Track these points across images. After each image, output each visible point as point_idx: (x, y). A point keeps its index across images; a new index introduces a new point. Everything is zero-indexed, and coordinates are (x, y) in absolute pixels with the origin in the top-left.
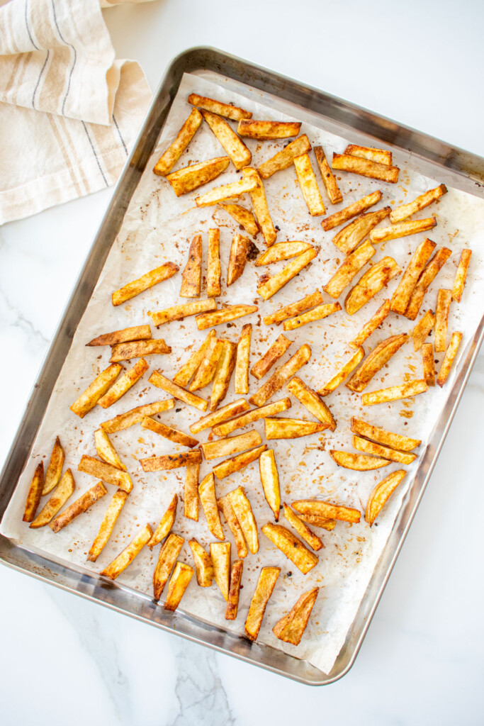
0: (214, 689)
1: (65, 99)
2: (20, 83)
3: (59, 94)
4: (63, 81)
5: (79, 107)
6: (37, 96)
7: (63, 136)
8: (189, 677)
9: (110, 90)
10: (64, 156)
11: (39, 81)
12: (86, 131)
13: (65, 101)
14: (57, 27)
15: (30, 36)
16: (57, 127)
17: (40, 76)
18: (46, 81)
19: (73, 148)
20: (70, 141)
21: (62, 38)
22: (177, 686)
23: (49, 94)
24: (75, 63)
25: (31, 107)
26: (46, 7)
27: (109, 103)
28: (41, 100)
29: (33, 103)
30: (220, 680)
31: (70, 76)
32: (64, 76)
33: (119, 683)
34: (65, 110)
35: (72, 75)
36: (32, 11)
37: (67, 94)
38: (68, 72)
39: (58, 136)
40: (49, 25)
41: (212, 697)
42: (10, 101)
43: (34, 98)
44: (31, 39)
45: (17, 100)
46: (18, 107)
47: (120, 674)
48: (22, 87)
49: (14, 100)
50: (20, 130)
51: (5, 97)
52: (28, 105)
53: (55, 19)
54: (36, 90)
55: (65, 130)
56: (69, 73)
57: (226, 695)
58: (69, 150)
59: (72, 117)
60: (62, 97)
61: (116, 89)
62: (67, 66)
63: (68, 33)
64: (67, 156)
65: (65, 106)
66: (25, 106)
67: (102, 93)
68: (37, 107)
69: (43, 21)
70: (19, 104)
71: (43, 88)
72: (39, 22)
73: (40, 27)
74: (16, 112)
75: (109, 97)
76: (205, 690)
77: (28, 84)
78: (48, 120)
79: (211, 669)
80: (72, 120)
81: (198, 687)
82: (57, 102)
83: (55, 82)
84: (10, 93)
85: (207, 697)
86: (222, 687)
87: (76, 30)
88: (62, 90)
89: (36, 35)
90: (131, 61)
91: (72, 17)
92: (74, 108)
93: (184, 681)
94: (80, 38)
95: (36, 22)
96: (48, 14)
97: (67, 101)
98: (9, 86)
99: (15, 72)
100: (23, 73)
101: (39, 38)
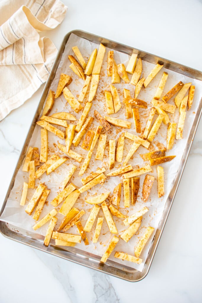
0: (109, 288)
2: (6, 56)
3: (22, 56)
4: (22, 51)
5: (31, 59)
6: (14, 59)
7: (27, 74)
8: (99, 284)
9: (41, 49)
12: (36, 70)
13: (25, 58)
14: (15, 34)
15: (6, 41)
16: (24, 70)
17: (13, 52)
18: (16, 53)
20: (30, 75)
21: (18, 37)
22: (95, 289)
23: (18, 57)
24: (25, 43)
25: (13, 64)
26: (9, 29)
27: (42, 54)
28: (16, 60)
29: (13, 62)
30: (111, 284)
31: (24, 48)
32: (22, 49)
33: (71, 290)
34: (26, 61)
36: (4, 32)
37: (25, 55)
38: (23, 47)
39: (25, 74)
40: (12, 34)
41: (109, 291)
42: (4, 64)
43: (13, 60)
44: (7, 42)
45: (7, 62)
46: (7, 66)
47: (71, 287)
48: (7, 58)
49: (5, 63)
50: (9, 74)
51: (2, 63)
52: (12, 63)
53: (13, 31)
54: (13, 57)
55: (27, 71)
57: (114, 290)
59: (29, 63)
61: (43, 48)
62: (22, 45)
63: (20, 35)
65: (25, 60)
66: (10, 64)
67: (38, 51)
68: (15, 63)
69: (9, 33)
70: (7, 64)
71: (15, 55)
72: (8, 34)
73: (9, 36)
74: (6, 68)
75: (41, 52)
76: (106, 289)
77: (9, 56)
78: (19, 68)
79: (107, 280)
80: (28, 65)
81: (103, 288)
82: (22, 59)
83: (19, 53)
84: (3, 61)
85: (107, 292)
86: (112, 287)
87: (22, 32)
88: (22, 55)
89: (8, 40)
90: (47, 37)
91: (19, 28)
92: (29, 60)
93: (97, 286)
94: (25, 34)
95: (7, 35)
98: (2, 59)
99: (3, 53)
100: (6, 52)
101: (10, 41)
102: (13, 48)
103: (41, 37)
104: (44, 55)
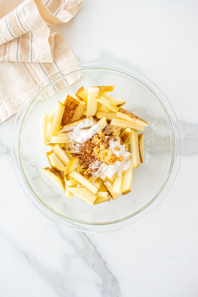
1: (31, 54)
2: (9, 51)
3: (28, 53)
4: (29, 47)
5: (38, 57)
6: (19, 55)
7: (32, 72)
9: (51, 47)
10: (34, 81)
11: (18, 48)
12: (42, 69)
13: (31, 55)
14: (22, 26)
15: (11, 34)
16: (29, 69)
17: (18, 46)
18: (21, 48)
19: (37, 77)
20: (36, 74)
21: (25, 30)
23: (23, 54)
24: (32, 38)
25: (17, 61)
26: (15, 20)
28: (21, 57)
29: (17, 59)
31: (31, 43)
32: (28, 44)
34: (32, 59)
35: (32, 43)
36: (9, 23)
37: (32, 52)
39: (29, 72)
40: (18, 27)
42: (7, 60)
43: (17, 56)
44: (12, 35)
45: (10, 59)
46: (9, 62)
48: (11, 53)
49: (8, 59)
50: (11, 73)
51: (4, 59)
53: (20, 23)
54: (17, 53)
55: (32, 70)
56: (31, 42)
58: (36, 78)
59: (36, 62)
60: (30, 54)
61: (53, 46)
62: (29, 39)
63: (27, 28)
64: (36, 81)
65: (32, 57)
66: (14, 61)
67: (48, 48)
68: (19, 60)
70: (11, 60)
71: (20, 51)
72: (14, 26)
73: (15, 29)
74: (8, 64)
75: (51, 49)
77: (13, 51)
78: (24, 66)
80: (34, 63)
82: (28, 56)
83: (25, 49)
84: (6, 57)
87: (31, 25)
88: (29, 50)
89: (14, 32)
90: (58, 33)
91: (28, 20)
92: (36, 57)
94: (33, 28)
95: (12, 27)
96: (17, 22)
97: (32, 55)
98: (5, 53)
99: (6, 47)
100: (10, 47)
101: (15, 33)
102: (18, 42)
103: (51, 32)
104: (53, 53)
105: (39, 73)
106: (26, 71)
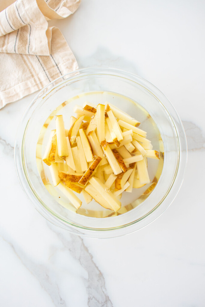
0: (106, 301)
1: (29, 46)
2: (8, 43)
3: (26, 45)
4: (27, 39)
5: (35, 49)
6: (16, 47)
7: (29, 64)
8: (94, 297)
9: (48, 39)
10: (30, 73)
11: (16, 41)
12: (39, 61)
14: (21, 18)
15: (10, 25)
16: (26, 61)
17: (16, 39)
18: (19, 40)
19: (34, 69)
20: (32, 66)
21: (23, 22)
22: (89, 302)
23: (21, 45)
24: (31, 31)
25: (14, 52)
26: (14, 12)
28: (18, 48)
29: (15, 50)
30: (108, 297)
31: (30, 36)
32: (27, 37)
33: (61, 303)
34: (30, 51)
36: (9, 14)
37: (29, 45)
38: (28, 35)
39: (26, 64)
40: (17, 18)
41: (105, 305)
42: (5, 52)
43: (15, 48)
44: (11, 27)
45: (8, 50)
46: (7, 53)
48: (9, 45)
49: (6, 50)
50: (9, 64)
51: (2, 50)
52: (13, 52)
53: (19, 15)
54: (15, 45)
55: (30, 62)
57: (112, 304)
58: (32, 70)
59: (32, 54)
60: (27, 46)
61: (51, 39)
62: (27, 32)
63: (26, 20)
64: (32, 73)
65: (29, 49)
66: (11, 52)
67: (45, 41)
68: (17, 52)
69: (14, 17)
71: (18, 43)
72: (13, 18)
73: (14, 20)
74: (6, 55)
75: (48, 43)
76: (102, 303)
77: (12, 44)
78: (21, 58)
79: (103, 292)
80: (32, 55)
81: (98, 301)
82: (25, 48)
83: (24, 41)
84: (4, 48)
85: (103, 306)
86: (110, 300)
87: (29, 17)
88: (27, 43)
89: (13, 24)
90: (56, 27)
91: (26, 12)
92: (33, 50)
93: (92, 299)
94: (32, 20)
95: (11, 19)
96: (16, 14)
97: (30, 47)
98: (3, 45)
99: (5, 39)
100: (9, 39)
101: (14, 25)
102: (17, 34)
103: (49, 26)
104: (50, 47)
105: (36, 66)
106: (23, 63)
